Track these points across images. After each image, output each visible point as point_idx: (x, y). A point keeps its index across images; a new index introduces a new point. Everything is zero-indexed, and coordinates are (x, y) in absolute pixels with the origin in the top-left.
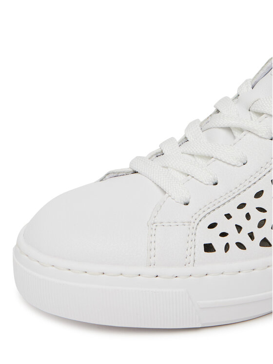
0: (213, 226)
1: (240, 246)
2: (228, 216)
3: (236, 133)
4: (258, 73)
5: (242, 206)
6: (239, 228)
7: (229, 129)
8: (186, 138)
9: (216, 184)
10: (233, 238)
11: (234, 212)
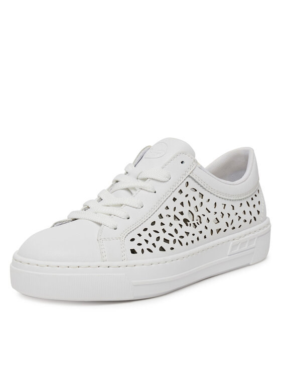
0: (133, 240)
1: (149, 250)
2: (140, 235)
3: (133, 191)
4: (136, 159)
5: (145, 230)
6: (147, 241)
7: (128, 190)
8: (100, 198)
9: (128, 218)
10: (145, 246)
11: (142, 233)
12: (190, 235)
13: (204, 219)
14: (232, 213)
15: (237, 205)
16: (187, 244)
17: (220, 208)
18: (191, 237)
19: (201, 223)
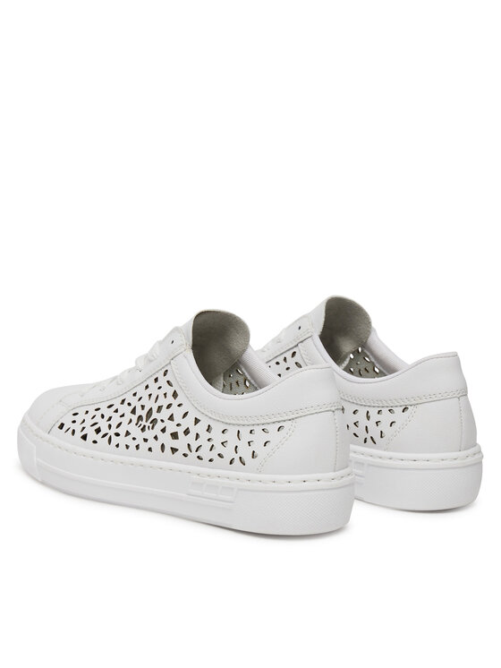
12: (130, 437)
13: (159, 426)
14: (204, 435)
15: (217, 428)
16: (117, 446)
17: (188, 422)
18: (128, 440)
19: (153, 428)
